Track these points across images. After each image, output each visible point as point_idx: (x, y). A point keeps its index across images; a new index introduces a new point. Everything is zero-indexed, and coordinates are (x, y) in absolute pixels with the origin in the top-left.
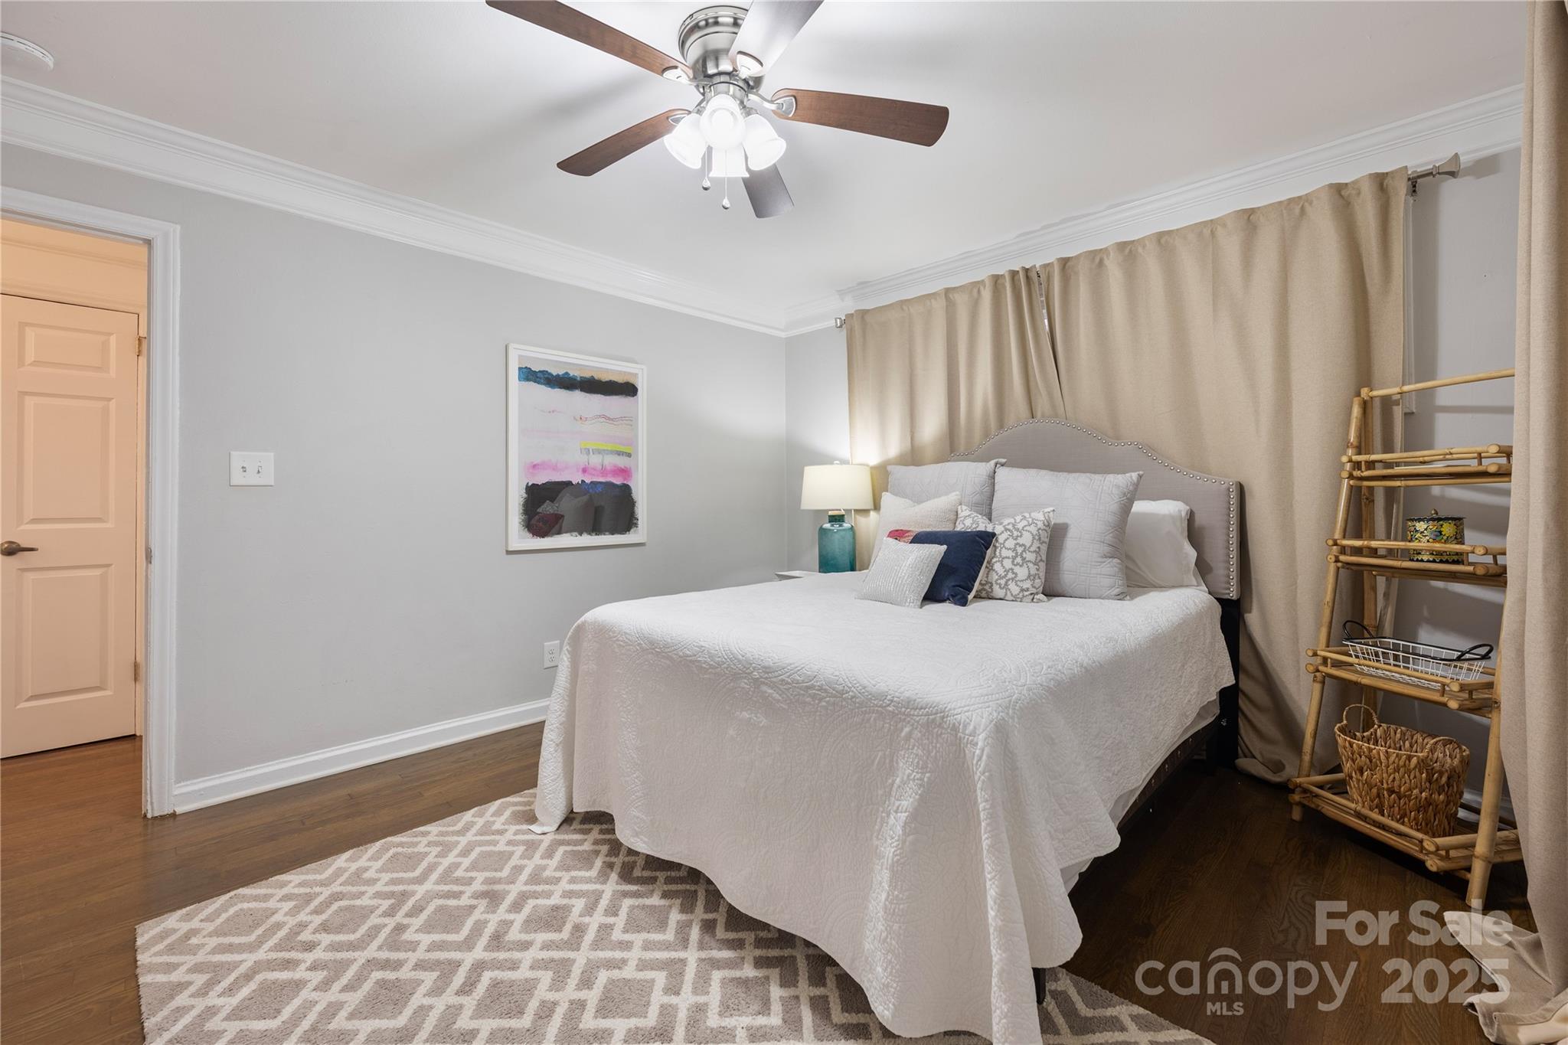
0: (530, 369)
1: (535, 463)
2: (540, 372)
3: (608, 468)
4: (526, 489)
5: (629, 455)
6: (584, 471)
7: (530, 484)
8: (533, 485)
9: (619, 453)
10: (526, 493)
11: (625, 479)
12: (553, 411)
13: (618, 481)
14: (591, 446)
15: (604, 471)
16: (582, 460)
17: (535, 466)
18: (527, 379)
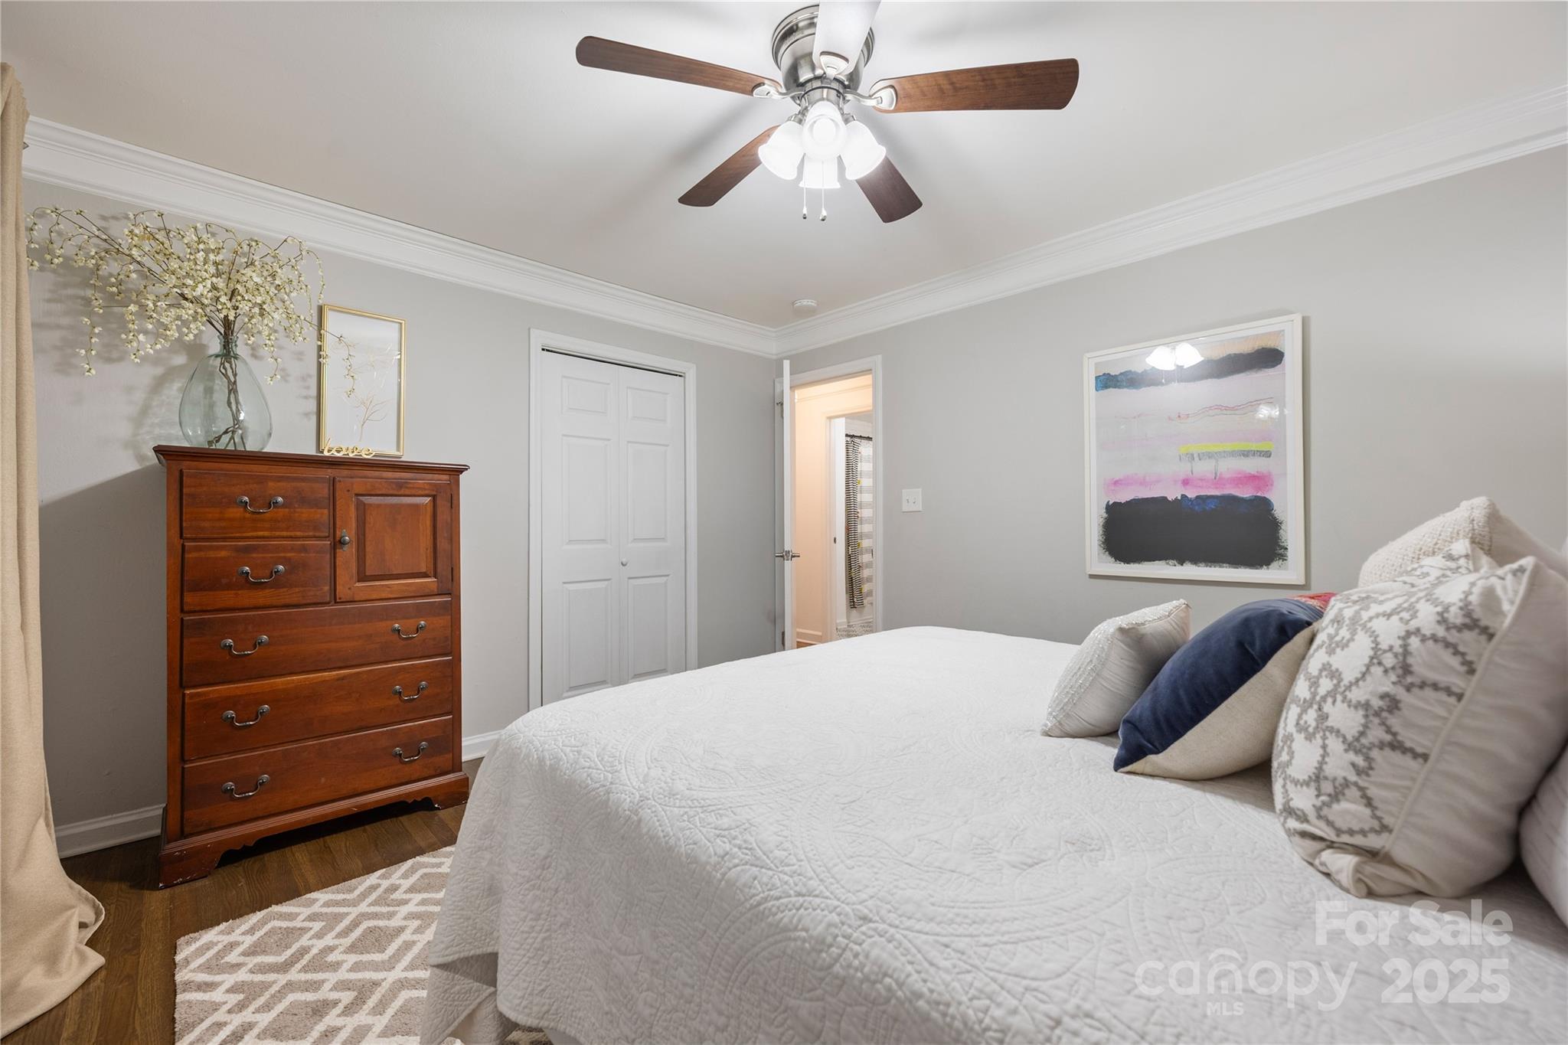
0: (1108, 374)
1: (1117, 478)
2: (1121, 374)
3: (1227, 476)
4: (1106, 508)
5: (1267, 454)
6: (1186, 482)
7: (1111, 503)
8: (1114, 503)
9: (1246, 454)
10: (1107, 512)
11: (1259, 489)
12: (1139, 416)
13: (1245, 493)
14: (1195, 449)
15: (1218, 481)
16: (1183, 469)
17: (1116, 483)
18: (1106, 386)
